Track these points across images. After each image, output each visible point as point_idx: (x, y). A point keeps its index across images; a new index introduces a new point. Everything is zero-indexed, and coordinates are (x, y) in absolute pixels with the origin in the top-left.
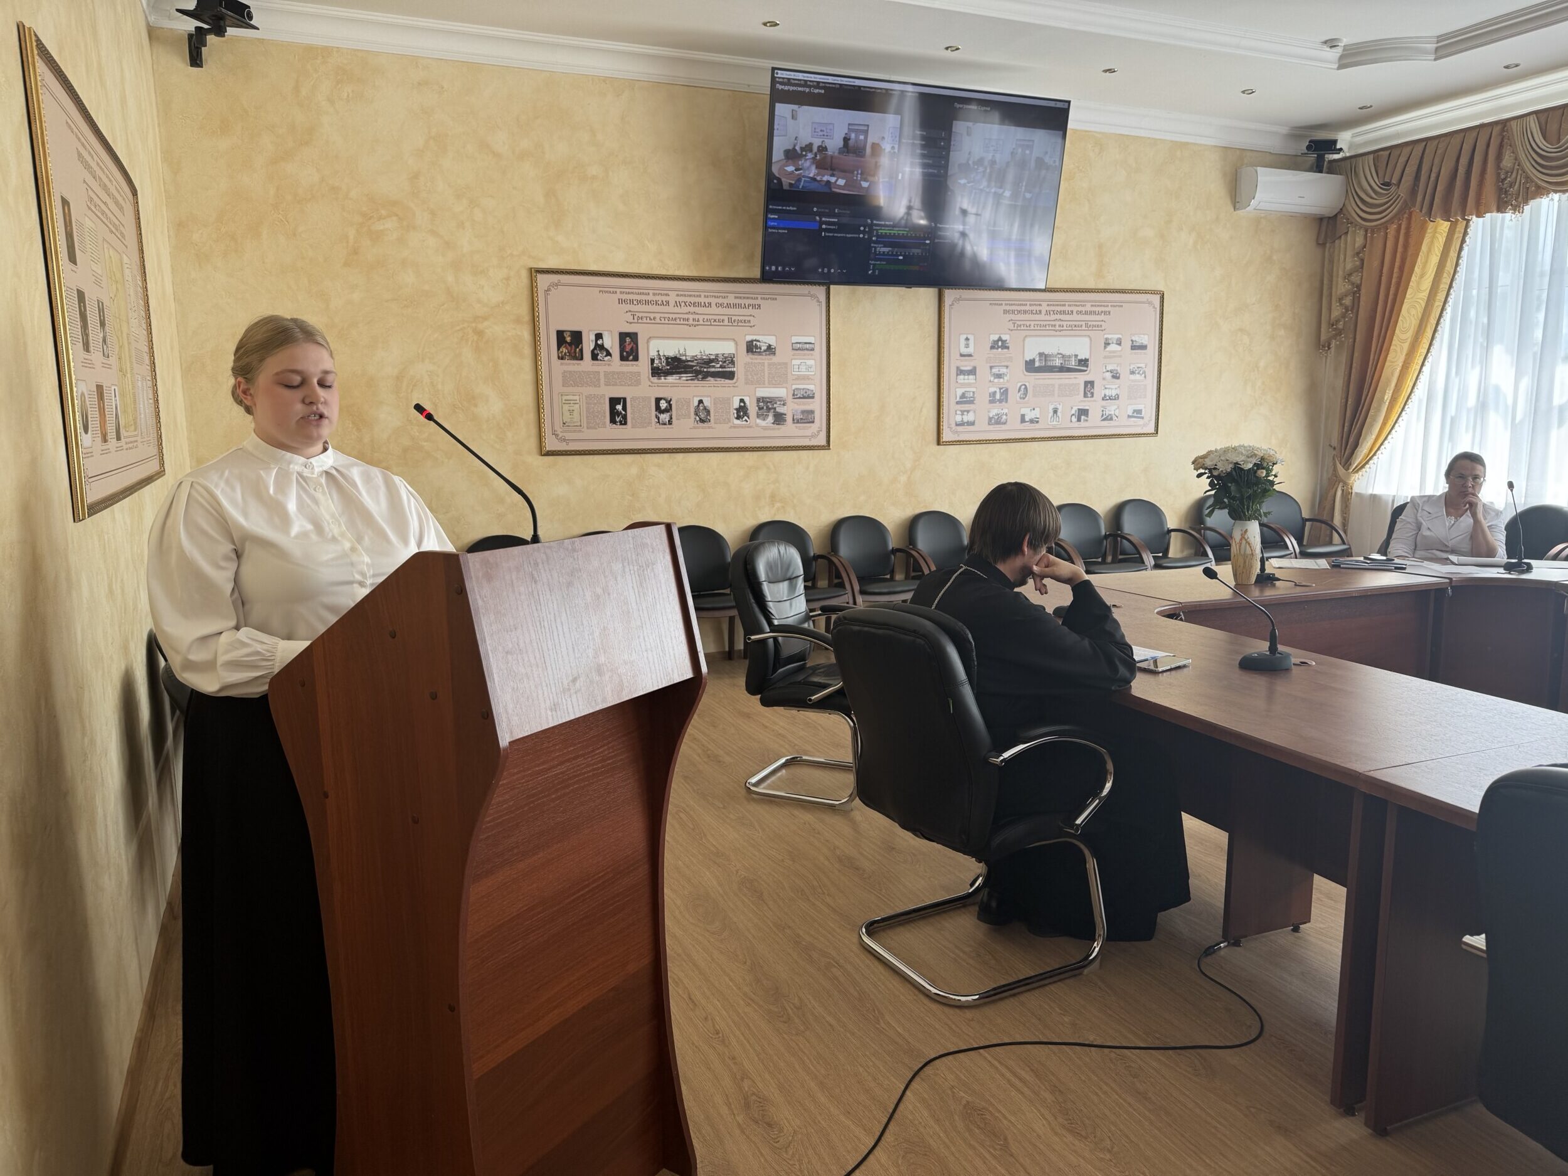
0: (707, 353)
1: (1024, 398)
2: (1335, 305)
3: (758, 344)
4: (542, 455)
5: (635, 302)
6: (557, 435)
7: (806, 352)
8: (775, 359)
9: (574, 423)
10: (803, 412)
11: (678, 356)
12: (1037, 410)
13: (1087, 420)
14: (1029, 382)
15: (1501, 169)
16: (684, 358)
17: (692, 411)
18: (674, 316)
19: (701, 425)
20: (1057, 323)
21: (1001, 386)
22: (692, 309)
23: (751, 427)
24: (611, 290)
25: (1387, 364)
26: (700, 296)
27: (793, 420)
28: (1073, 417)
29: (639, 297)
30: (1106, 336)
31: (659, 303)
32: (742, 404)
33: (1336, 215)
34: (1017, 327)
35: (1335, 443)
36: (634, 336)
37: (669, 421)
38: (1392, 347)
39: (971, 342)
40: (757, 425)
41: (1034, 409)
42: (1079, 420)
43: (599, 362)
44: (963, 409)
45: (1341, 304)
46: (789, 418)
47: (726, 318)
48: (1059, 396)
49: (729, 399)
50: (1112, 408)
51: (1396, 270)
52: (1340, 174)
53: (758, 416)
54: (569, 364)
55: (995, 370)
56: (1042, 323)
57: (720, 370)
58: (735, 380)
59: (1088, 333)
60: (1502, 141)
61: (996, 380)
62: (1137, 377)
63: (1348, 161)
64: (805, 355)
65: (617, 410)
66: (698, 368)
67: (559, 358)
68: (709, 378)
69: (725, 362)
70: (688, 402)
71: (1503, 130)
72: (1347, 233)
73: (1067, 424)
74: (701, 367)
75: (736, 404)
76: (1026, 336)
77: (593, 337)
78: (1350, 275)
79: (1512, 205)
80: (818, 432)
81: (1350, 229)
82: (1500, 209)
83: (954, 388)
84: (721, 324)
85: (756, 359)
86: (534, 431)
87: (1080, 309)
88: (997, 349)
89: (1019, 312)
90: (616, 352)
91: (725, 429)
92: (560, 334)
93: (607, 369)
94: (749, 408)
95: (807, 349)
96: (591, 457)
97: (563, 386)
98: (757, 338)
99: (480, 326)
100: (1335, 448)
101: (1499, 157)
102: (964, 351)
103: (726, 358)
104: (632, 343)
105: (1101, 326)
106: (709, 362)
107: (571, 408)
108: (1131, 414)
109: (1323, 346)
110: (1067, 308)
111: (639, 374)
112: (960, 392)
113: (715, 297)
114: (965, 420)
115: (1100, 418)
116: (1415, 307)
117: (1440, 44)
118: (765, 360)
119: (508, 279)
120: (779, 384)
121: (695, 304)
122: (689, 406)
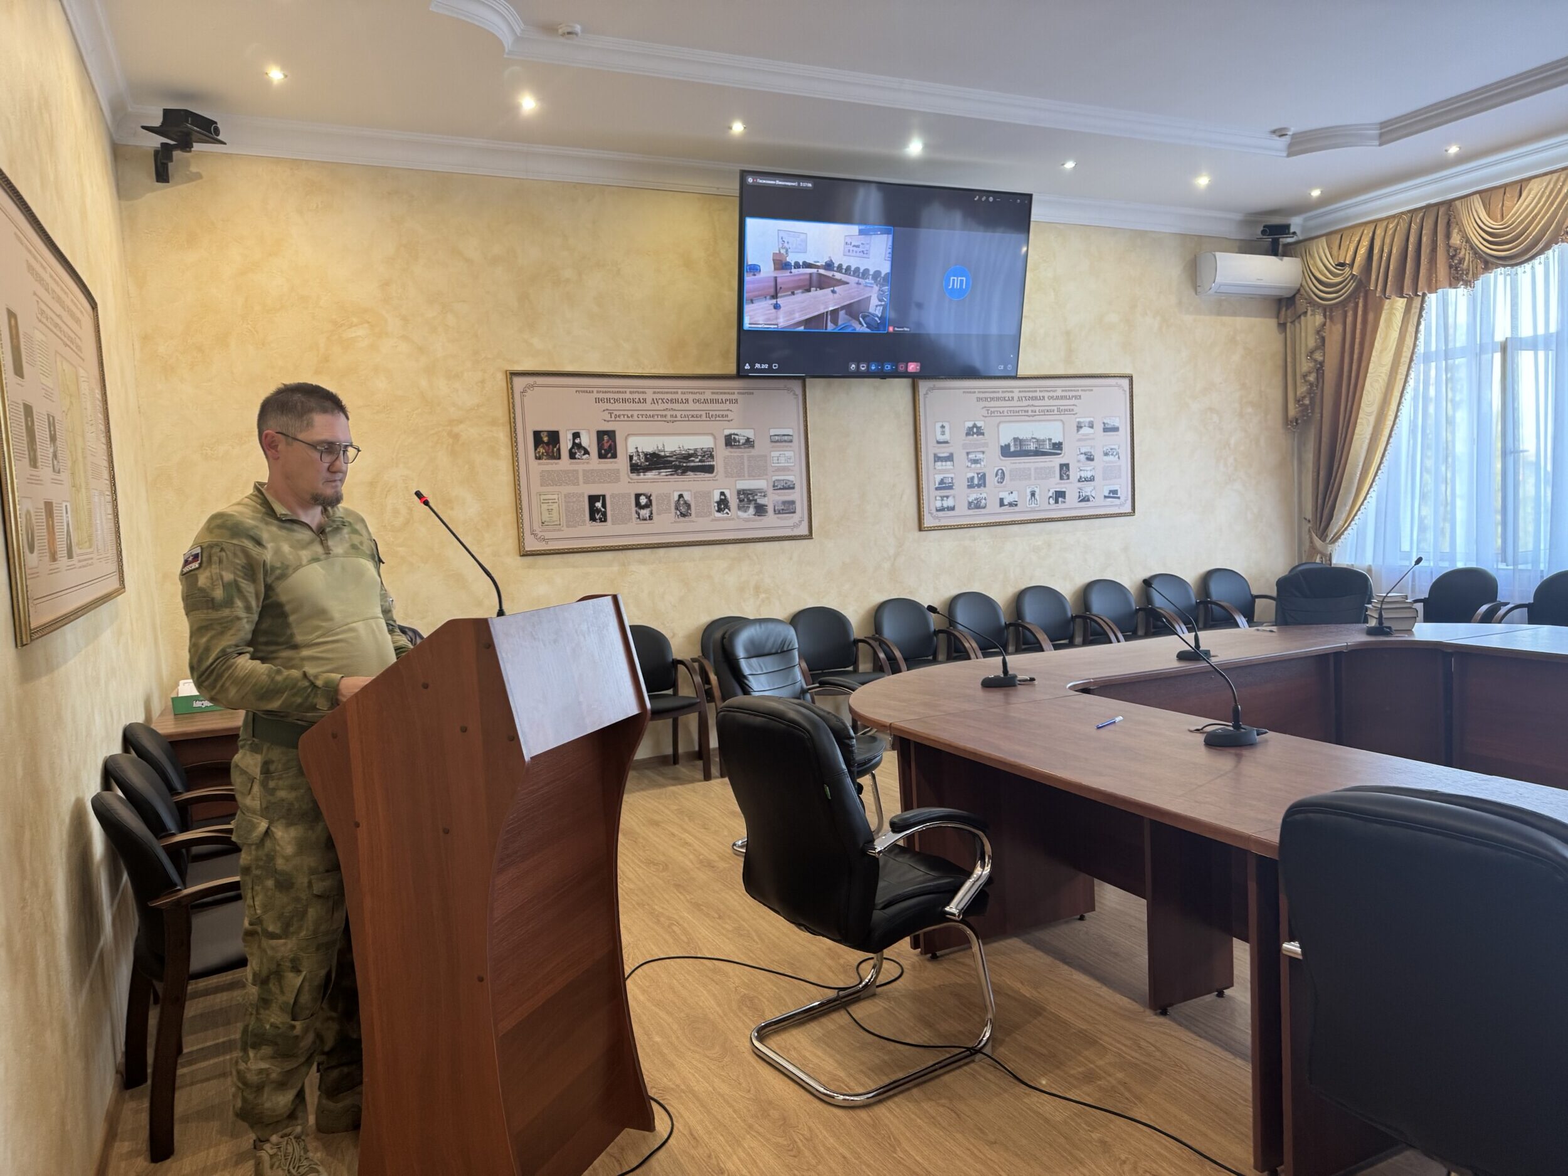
0: (686, 448)
1: (1002, 483)
2: (1299, 380)
3: (737, 437)
4: (523, 555)
5: (612, 401)
6: (535, 535)
7: (784, 444)
8: (753, 452)
9: (554, 522)
10: (784, 503)
11: (657, 452)
12: (1015, 494)
13: (1064, 502)
14: (1005, 466)
15: (1450, 247)
16: (662, 454)
17: (673, 506)
18: (651, 413)
19: (682, 519)
20: (1030, 409)
21: (978, 471)
22: (670, 406)
23: (729, 519)
24: (588, 389)
25: (1355, 437)
26: (677, 393)
27: (775, 511)
28: (1051, 499)
29: (616, 396)
30: (1078, 420)
31: (636, 400)
32: (723, 497)
33: (1294, 296)
34: (990, 413)
35: (1309, 516)
36: (611, 434)
37: (649, 516)
38: (1359, 421)
39: (947, 430)
40: (738, 517)
41: (1012, 493)
42: (1057, 502)
43: (579, 461)
44: (942, 494)
45: (1306, 381)
46: (770, 509)
47: (703, 413)
48: (1035, 479)
49: (709, 492)
50: (1088, 489)
51: (1357, 346)
52: (1296, 257)
53: (739, 508)
54: (547, 464)
55: (970, 456)
56: (1015, 409)
57: (700, 464)
58: (714, 474)
59: (1062, 417)
60: (1449, 220)
61: (973, 466)
62: (1110, 458)
63: (1302, 244)
64: (783, 447)
65: (596, 508)
66: (677, 463)
67: (537, 458)
68: (689, 473)
69: (704, 456)
70: (668, 496)
71: (1449, 209)
72: (1305, 313)
73: (1045, 506)
74: (680, 462)
75: (717, 497)
76: (1000, 423)
77: (570, 437)
78: (1312, 353)
79: (1463, 280)
80: (800, 522)
81: (1309, 308)
82: (1452, 285)
83: (933, 475)
84: (699, 419)
85: (735, 452)
86: (513, 532)
87: (1051, 394)
88: (973, 435)
89: (992, 399)
90: (594, 450)
91: (706, 523)
92: (537, 435)
93: (586, 467)
94: (729, 500)
95: (785, 441)
96: (571, 555)
97: (541, 486)
98: (735, 431)
99: (456, 430)
100: (1309, 521)
101: (1448, 236)
102: (941, 438)
103: (705, 452)
104: (610, 442)
105: (1073, 410)
106: (687, 457)
107: (550, 508)
108: (1107, 494)
109: (1291, 422)
110: (1038, 394)
111: (618, 471)
112: (938, 478)
113: (692, 393)
114: (945, 505)
115: (1077, 500)
116: (1377, 381)
117: (1383, 131)
118: (745, 453)
119: (483, 382)
120: (758, 476)
121: (672, 401)
122: (669, 501)
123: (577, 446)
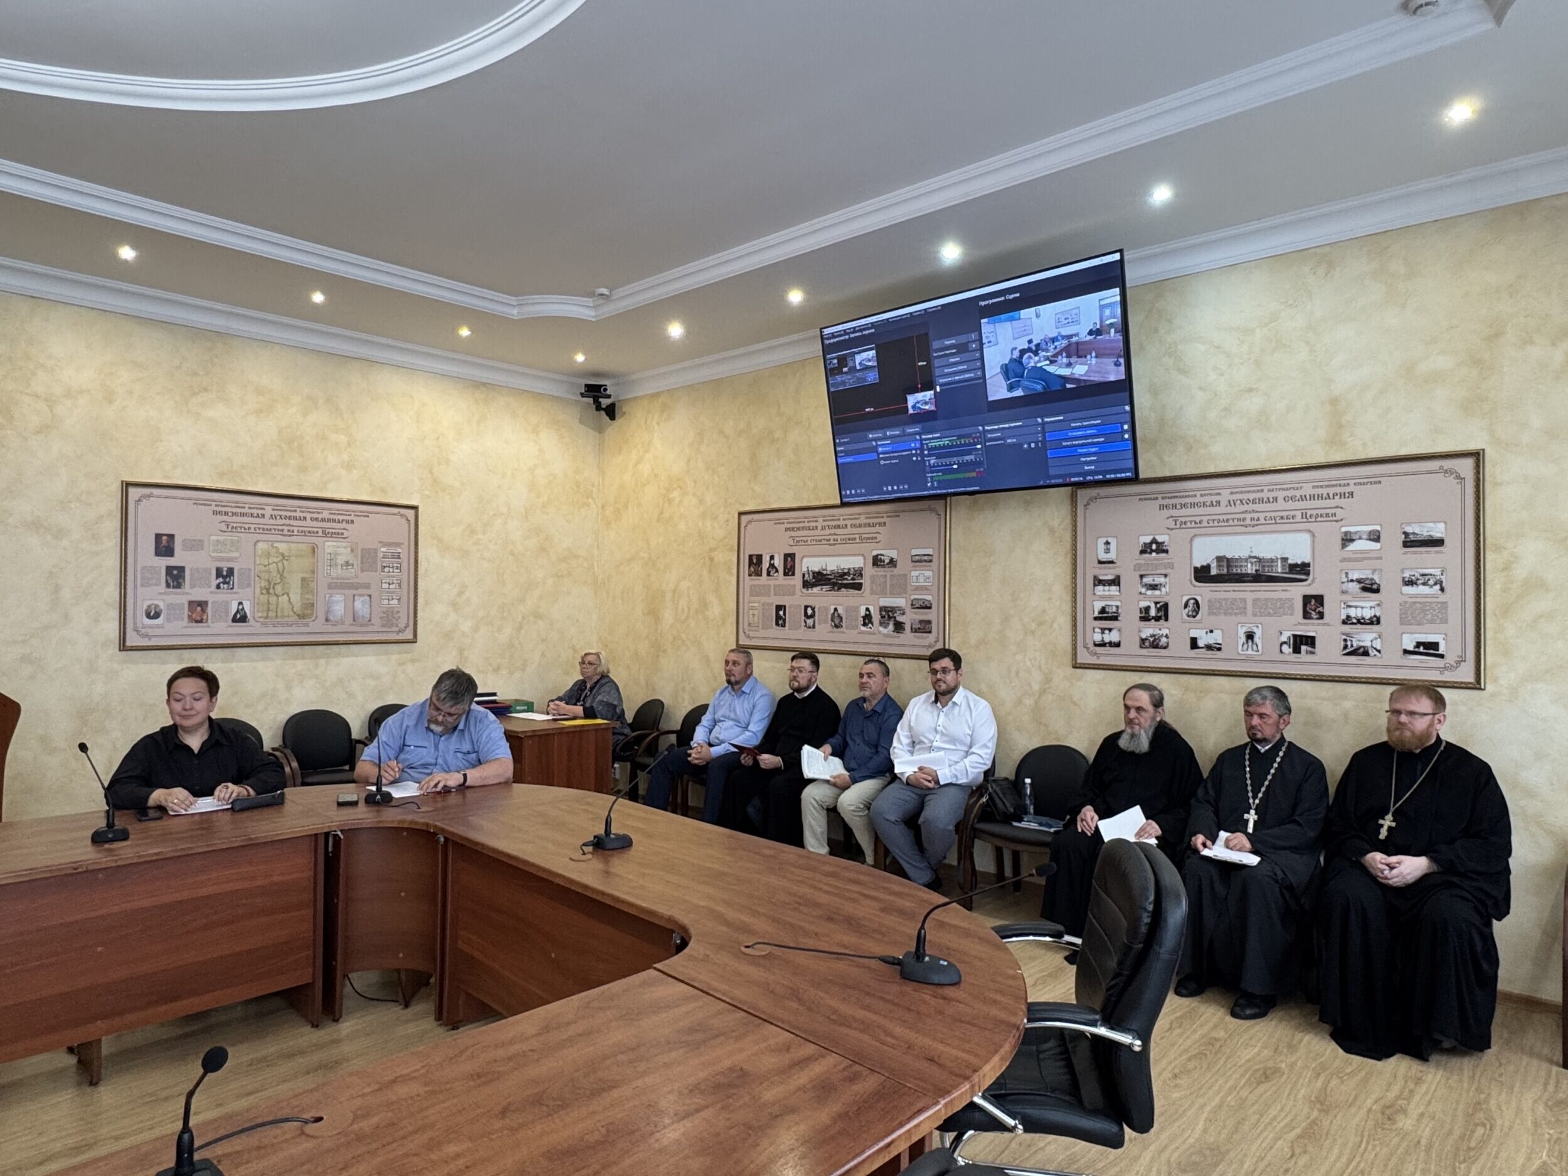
0: (842, 567)
1: (1194, 617)
3: (882, 557)
5: (795, 529)
6: (745, 633)
8: (896, 571)
9: (755, 624)
10: (921, 622)
12: (1218, 632)
13: (1313, 653)
14: (1201, 596)
16: (825, 572)
17: (830, 617)
18: (820, 538)
19: (835, 629)
20: (1248, 516)
21: (1157, 600)
22: (833, 531)
26: (839, 520)
27: (912, 629)
28: (1286, 646)
29: (798, 525)
30: (1344, 529)
31: (811, 528)
32: (868, 613)
34: (1180, 524)
36: (793, 556)
37: (813, 625)
39: (1113, 547)
41: (1212, 631)
43: (772, 578)
44: (1102, 626)
46: (908, 627)
47: (857, 536)
55: (1146, 580)
56: (1221, 517)
57: (852, 582)
58: (862, 591)
59: (1308, 526)
61: (1149, 592)
62: (1424, 590)
64: (923, 566)
65: (780, 616)
67: (749, 575)
68: (843, 589)
69: (855, 575)
73: (1274, 656)
74: (837, 580)
75: (863, 612)
77: (768, 559)
83: (1092, 601)
84: (854, 542)
85: (880, 572)
86: (735, 629)
88: (1150, 553)
89: (1183, 506)
90: (781, 570)
91: (855, 635)
94: (873, 616)
95: (925, 561)
96: (765, 651)
97: (750, 596)
98: (882, 552)
102: (1103, 557)
103: (856, 571)
104: (792, 563)
105: (1335, 515)
107: (754, 613)
108: (1411, 648)
110: (1265, 495)
111: (795, 586)
112: (1098, 606)
113: (851, 519)
114: (1107, 640)
115: (1340, 652)
118: (888, 572)
120: (899, 595)
121: (835, 527)
122: (827, 615)
123: (772, 566)
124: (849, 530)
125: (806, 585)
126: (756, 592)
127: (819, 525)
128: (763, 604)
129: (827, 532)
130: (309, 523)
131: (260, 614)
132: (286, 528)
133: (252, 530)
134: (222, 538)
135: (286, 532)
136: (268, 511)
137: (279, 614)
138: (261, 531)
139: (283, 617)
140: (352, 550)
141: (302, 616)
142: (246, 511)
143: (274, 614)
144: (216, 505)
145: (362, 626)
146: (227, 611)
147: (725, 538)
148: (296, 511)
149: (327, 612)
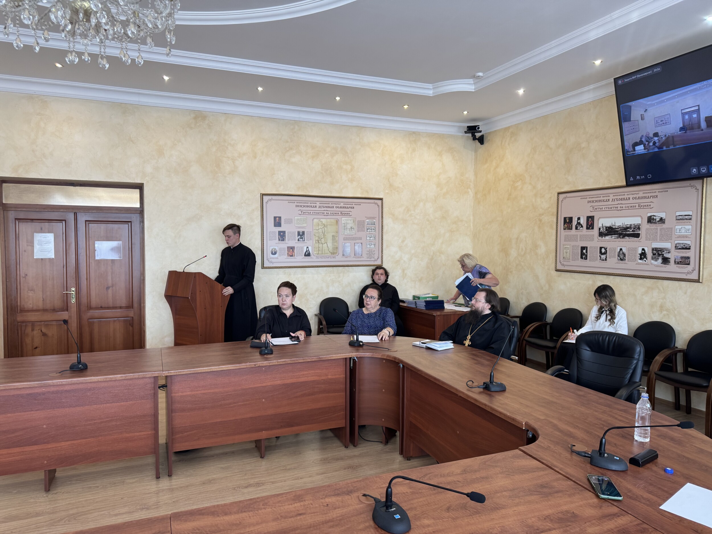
0: (626, 224)
3: (655, 217)
4: (556, 271)
5: (594, 202)
7: (686, 221)
10: (682, 258)
11: (612, 226)
17: (617, 254)
18: (611, 206)
19: (621, 262)
22: (620, 202)
24: (585, 197)
26: (625, 195)
29: (596, 199)
31: (605, 200)
32: (643, 252)
36: (593, 218)
37: (605, 259)
40: (651, 264)
43: (578, 230)
46: (672, 261)
47: (637, 205)
53: (653, 259)
58: (640, 238)
64: (684, 223)
65: (584, 253)
66: (621, 232)
67: (564, 229)
68: (626, 237)
75: (640, 251)
77: (576, 219)
80: (693, 271)
84: (635, 208)
85: (653, 226)
90: (585, 226)
91: (634, 265)
94: (647, 253)
96: (573, 273)
97: (564, 241)
98: (654, 214)
99: (541, 218)
103: (636, 226)
104: (592, 221)
107: (567, 251)
113: (632, 194)
118: (659, 226)
120: (666, 241)
121: (621, 199)
122: (615, 252)
123: (579, 224)
124: (631, 201)
125: (601, 234)
126: (568, 239)
127: (611, 197)
128: (573, 246)
129: (616, 202)
130: (335, 209)
131: (315, 253)
132: (325, 212)
133: (312, 214)
134: (300, 218)
135: (325, 214)
136: (318, 204)
137: (323, 252)
138: (315, 214)
139: (325, 253)
140: (354, 222)
141: (333, 253)
142: (309, 204)
143: (321, 252)
144: (297, 203)
145: (358, 258)
146: (302, 251)
147: (549, 208)
148: (329, 204)
149: (343, 251)
